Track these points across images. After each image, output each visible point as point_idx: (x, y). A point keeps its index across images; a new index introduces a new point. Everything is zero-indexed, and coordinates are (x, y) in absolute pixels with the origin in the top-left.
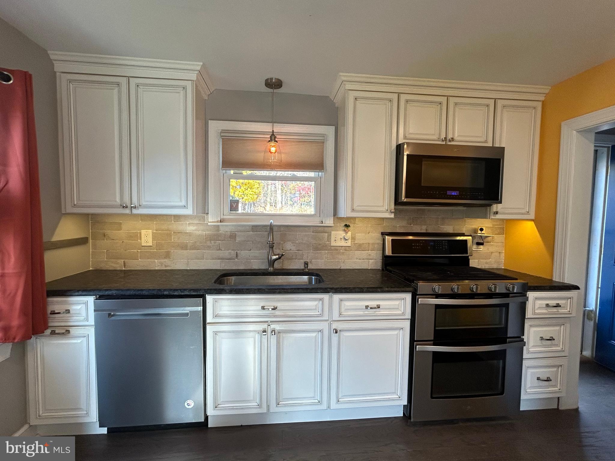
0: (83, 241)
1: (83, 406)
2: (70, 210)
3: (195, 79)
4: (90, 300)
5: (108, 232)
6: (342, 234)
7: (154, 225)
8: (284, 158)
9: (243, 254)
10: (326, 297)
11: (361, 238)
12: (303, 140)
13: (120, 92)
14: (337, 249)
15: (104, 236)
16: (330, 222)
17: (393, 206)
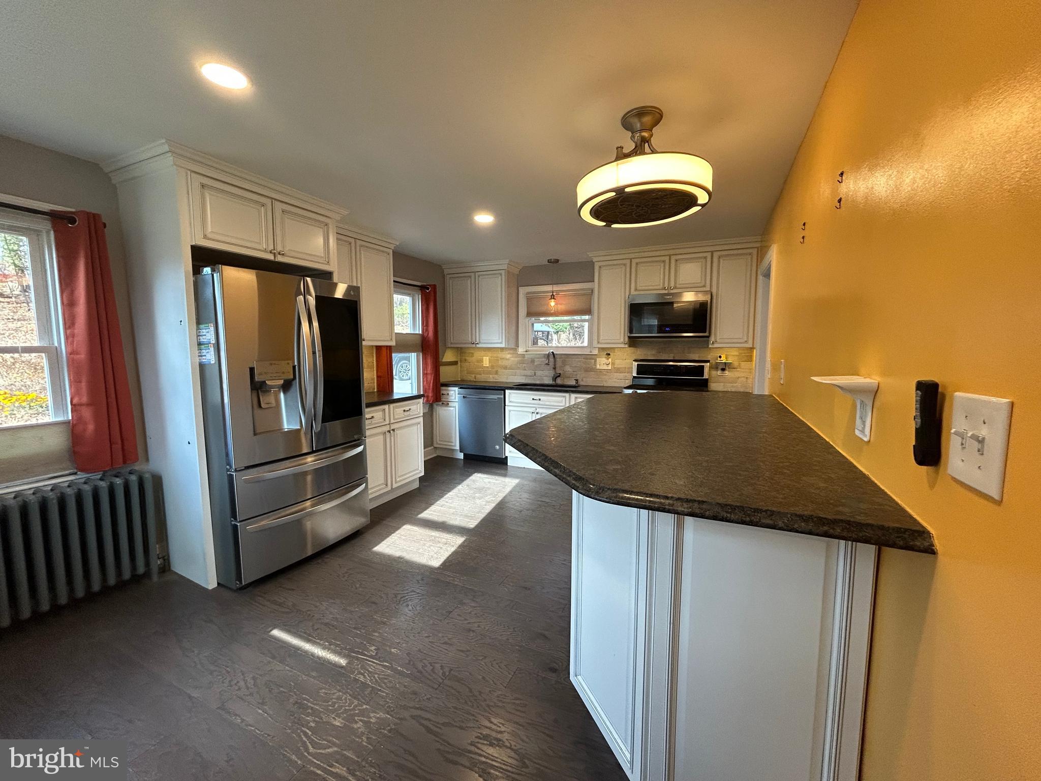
0: (455, 363)
1: (454, 441)
2: (449, 346)
3: (506, 268)
4: (456, 389)
5: (467, 358)
6: (604, 360)
7: (490, 354)
8: (561, 307)
9: (539, 373)
10: (567, 395)
11: (619, 363)
12: (577, 294)
13: (471, 281)
14: (601, 371)
15: (466, 360)
16: (596, 352)
17: (627, 339)
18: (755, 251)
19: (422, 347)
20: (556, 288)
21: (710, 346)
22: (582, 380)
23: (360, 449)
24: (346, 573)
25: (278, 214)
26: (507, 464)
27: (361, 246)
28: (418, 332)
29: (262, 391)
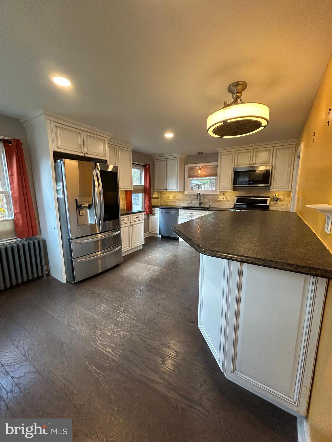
0: (158, 198)
1: (157, 230)
2: (156, 190)
3: (180, 156)
4: (158, 208)
5: (163, 195)
6: (222, 196)
7: (173, 194)
8: (203, 173)
9: (193, 202)
11: (229, 198)
13: (165, 162)
14: (220, 201)
15: (162, 196)
16: (218, 193)
17: (232, 187)
18: (294, 146)
19: (144, 191)
20: (201, 165)
21: (271, 190)
22: (212, 205)
23: (118, 232)
24: (113, 280)
25: (85, 137)
26: (179, 240)
27: (119, 149)
28: (142, 185)
29: (81, 209)
